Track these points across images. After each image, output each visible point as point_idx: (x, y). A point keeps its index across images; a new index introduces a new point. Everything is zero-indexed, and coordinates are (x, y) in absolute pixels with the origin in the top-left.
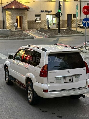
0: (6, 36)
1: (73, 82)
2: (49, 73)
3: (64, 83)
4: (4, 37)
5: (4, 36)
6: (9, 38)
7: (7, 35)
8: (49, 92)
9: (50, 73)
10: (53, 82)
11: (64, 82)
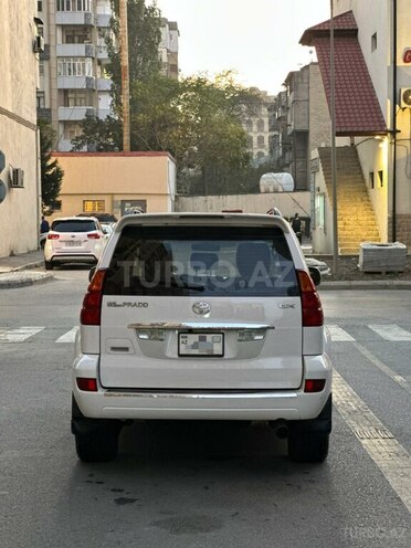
0: (387, 273)
1: (222, 356)
2: (110, 305)
3: (176, 356)
4: (377, 276)
5: (380, 273)
6: (397, 282)
7: (391, 269)
8: (101, 392)
9: (114, 305)
10: (126, 349)
11: (180, 355)
